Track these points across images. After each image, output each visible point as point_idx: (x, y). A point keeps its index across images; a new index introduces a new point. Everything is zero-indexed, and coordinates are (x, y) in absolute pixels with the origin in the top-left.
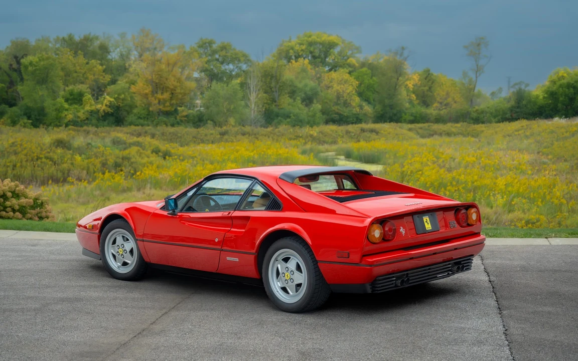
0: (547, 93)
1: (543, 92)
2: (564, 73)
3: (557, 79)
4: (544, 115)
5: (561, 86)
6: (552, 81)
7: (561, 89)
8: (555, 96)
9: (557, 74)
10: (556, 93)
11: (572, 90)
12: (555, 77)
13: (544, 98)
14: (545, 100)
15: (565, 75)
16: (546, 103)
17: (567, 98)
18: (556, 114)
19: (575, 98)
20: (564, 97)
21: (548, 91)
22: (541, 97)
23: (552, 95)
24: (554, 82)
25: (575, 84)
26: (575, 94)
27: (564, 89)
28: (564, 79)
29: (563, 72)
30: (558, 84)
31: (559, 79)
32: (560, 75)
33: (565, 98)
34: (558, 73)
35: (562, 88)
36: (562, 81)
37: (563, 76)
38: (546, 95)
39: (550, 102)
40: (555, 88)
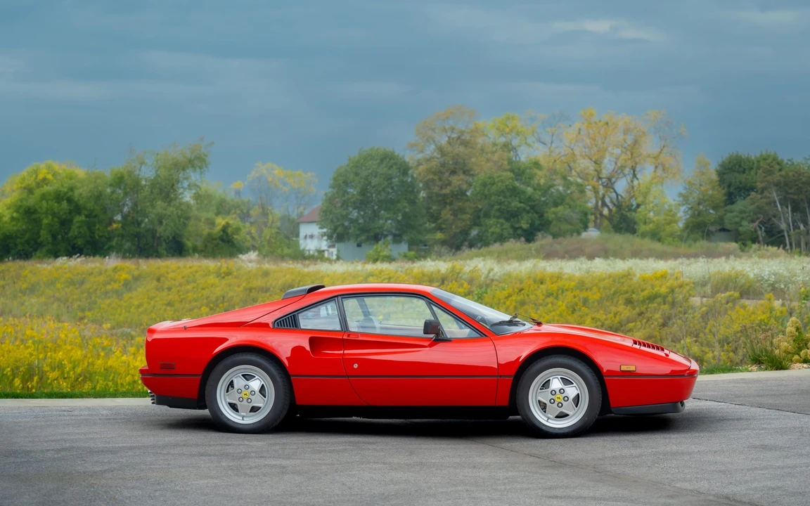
0: (17, 211)
1: (8, 209)
2: (48, 173)
3: (34, 184)
4: (13, 252)
5: (44, 197)
6: (25, 188)
7: (44, 203)
8: (34, 216)
9: (34, 176)
10: (35, 212)
11: (65, 204)
12: (31, 181)
13: (13, 219)
14: (14, 223)
15: (50, 177)
16: (15, 228)
17: (56, 220)
18: (36, 250)
19: (71, 221)
20: (50, 217)
21: (21, 206)
22: (6, 219)
23: (28, 213)
24: (30, 191)
25: (70, 193)
26: (70, 212)
27: (50, 202)
28: (47, 185)
29: (45, 171)
30: (38, 192)
31: (39, 185)
32: (41, 176)
33: (52, 220)
34: (36, 172)
35: (47, 201)
36: (46, 189)
37: (44, 179)
38: (15, 215)
39: (24, 227)
40: (32, 201)
